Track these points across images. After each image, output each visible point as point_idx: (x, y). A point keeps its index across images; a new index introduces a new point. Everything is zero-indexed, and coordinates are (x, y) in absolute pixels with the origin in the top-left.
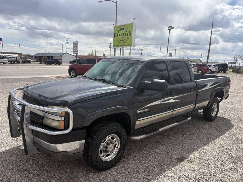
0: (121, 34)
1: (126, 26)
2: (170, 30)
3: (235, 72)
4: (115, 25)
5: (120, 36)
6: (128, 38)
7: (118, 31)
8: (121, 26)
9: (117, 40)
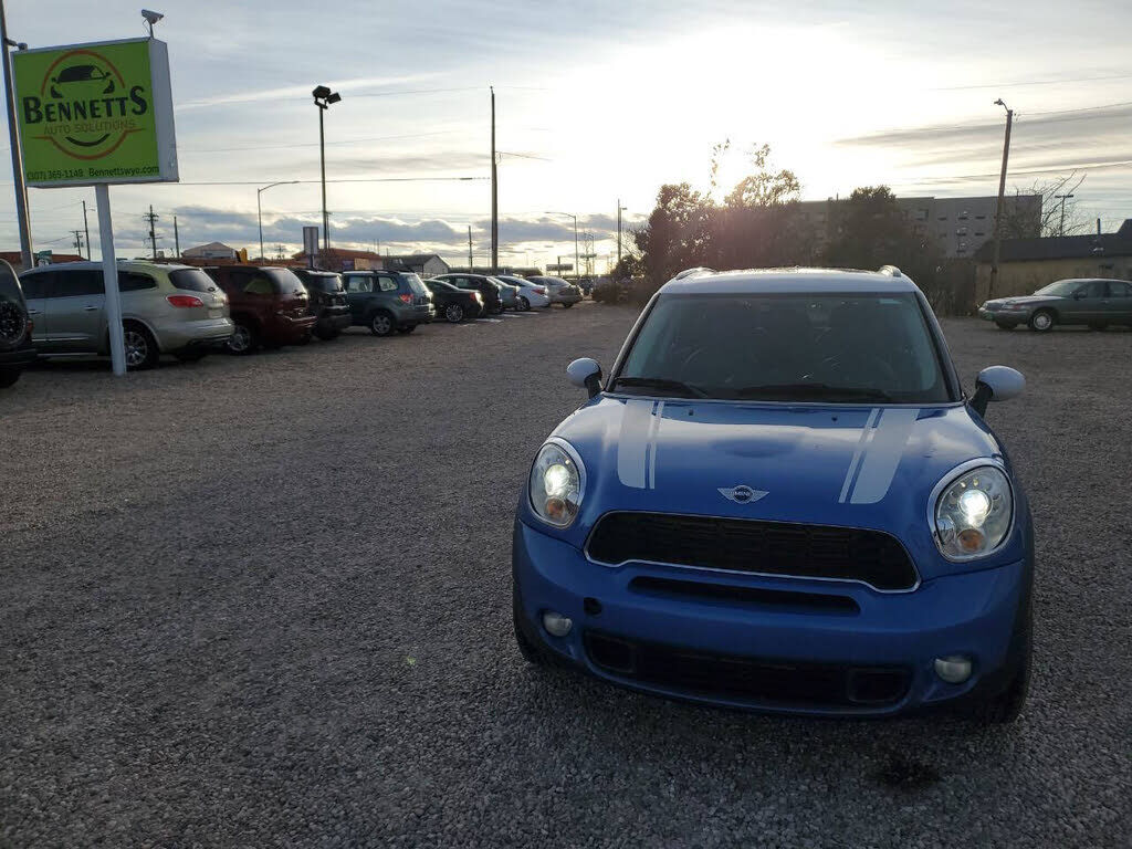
0: (76, 104)
1: (103, 58)
5: (69, 119)
6: (126, 132)
7: (50, 84)
8: (67, 56)
9: (51, 138)
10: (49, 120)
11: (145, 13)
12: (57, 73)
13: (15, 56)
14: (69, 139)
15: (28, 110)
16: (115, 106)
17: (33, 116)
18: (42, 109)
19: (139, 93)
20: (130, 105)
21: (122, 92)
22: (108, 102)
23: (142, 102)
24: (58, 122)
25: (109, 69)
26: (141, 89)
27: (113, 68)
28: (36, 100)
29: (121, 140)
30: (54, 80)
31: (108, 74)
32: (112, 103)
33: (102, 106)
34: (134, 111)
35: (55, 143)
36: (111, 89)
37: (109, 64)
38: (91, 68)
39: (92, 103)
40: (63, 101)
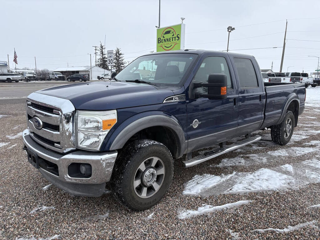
0: (167, 39)
2: (230, 32)
4: (159, 28)
5: (165, 42)
6: (175, 44)
7: (163, 35)
8: (166, 29)
10: (162, 42)
11: (181, 18)
12: (164, 33)
13: (157, 29)
14: (165, 46)
15: (158, 41)
16: (174, 39)
17: (159, 42)
18: (161, 40)
19: (178, 36)
20: (177, 38)
21: (175, 36)
22: (173, 38)
23: (179, 38)
25: (174, 31)
28: (160, 38)
29: (174, 46)
34: (177, 40)
35: (162, 47)
36: (173, 35)
37: (174, 30)
38: (170, 31)
39: (170, 38)
40: (165, 38)
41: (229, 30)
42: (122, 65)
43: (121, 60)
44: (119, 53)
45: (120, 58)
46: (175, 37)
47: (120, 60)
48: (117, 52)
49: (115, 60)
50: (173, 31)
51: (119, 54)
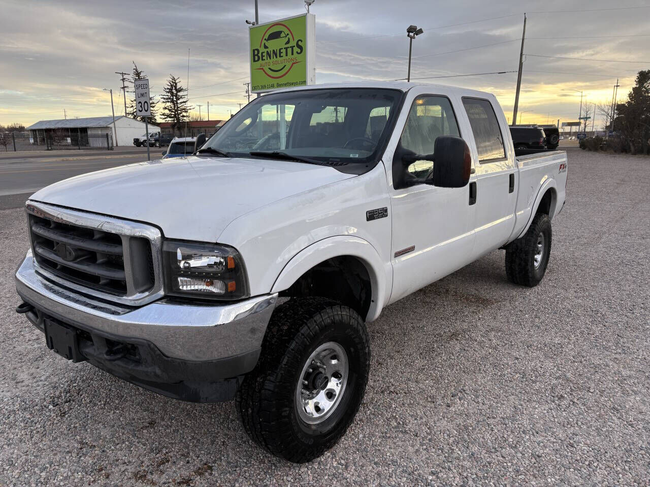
0: (274, 51)
1: (286, 27)
2: (412, 38)
3: (587, 149)
4: (253, 24)
5: (270, 58)
6: (293, 63)
7: (264, 41)
8: (271, 27)
9: (262, 69)
10: (262, 60)
12: (266, 37)
13: (251, 29)
14: (269, 68)
15: (254, 55)
16: (289, 50)
17: (256, 58)
18: (260, 55)
19: (300, 43)
20: (296, 49)
21: (293, 43)
22: (286, 49)
23: (301, 48)
24: (266, 61)
25: (289, 32)
26: (302, 41)
27: (291, 32)
28: (258, 50)
29: (291, 67)
30: (265, 39)
31: (288, 34)
32: (288, 49)
33: (284, 51)
34: (297, 52)
35: (264, 71)
36: (288, 42)
38: (281, 32)
39: (280, 50)
40: (268, 50)
41: (412, 34)
42: (184, 114)
43: (181, 103)
44: (178, 88)
45: (179, 99)
46: (292, 47)
47: (179, 102)
48: (172, 86)
49: (168, 102)
50: (287, 32)
51: (176, 89)
